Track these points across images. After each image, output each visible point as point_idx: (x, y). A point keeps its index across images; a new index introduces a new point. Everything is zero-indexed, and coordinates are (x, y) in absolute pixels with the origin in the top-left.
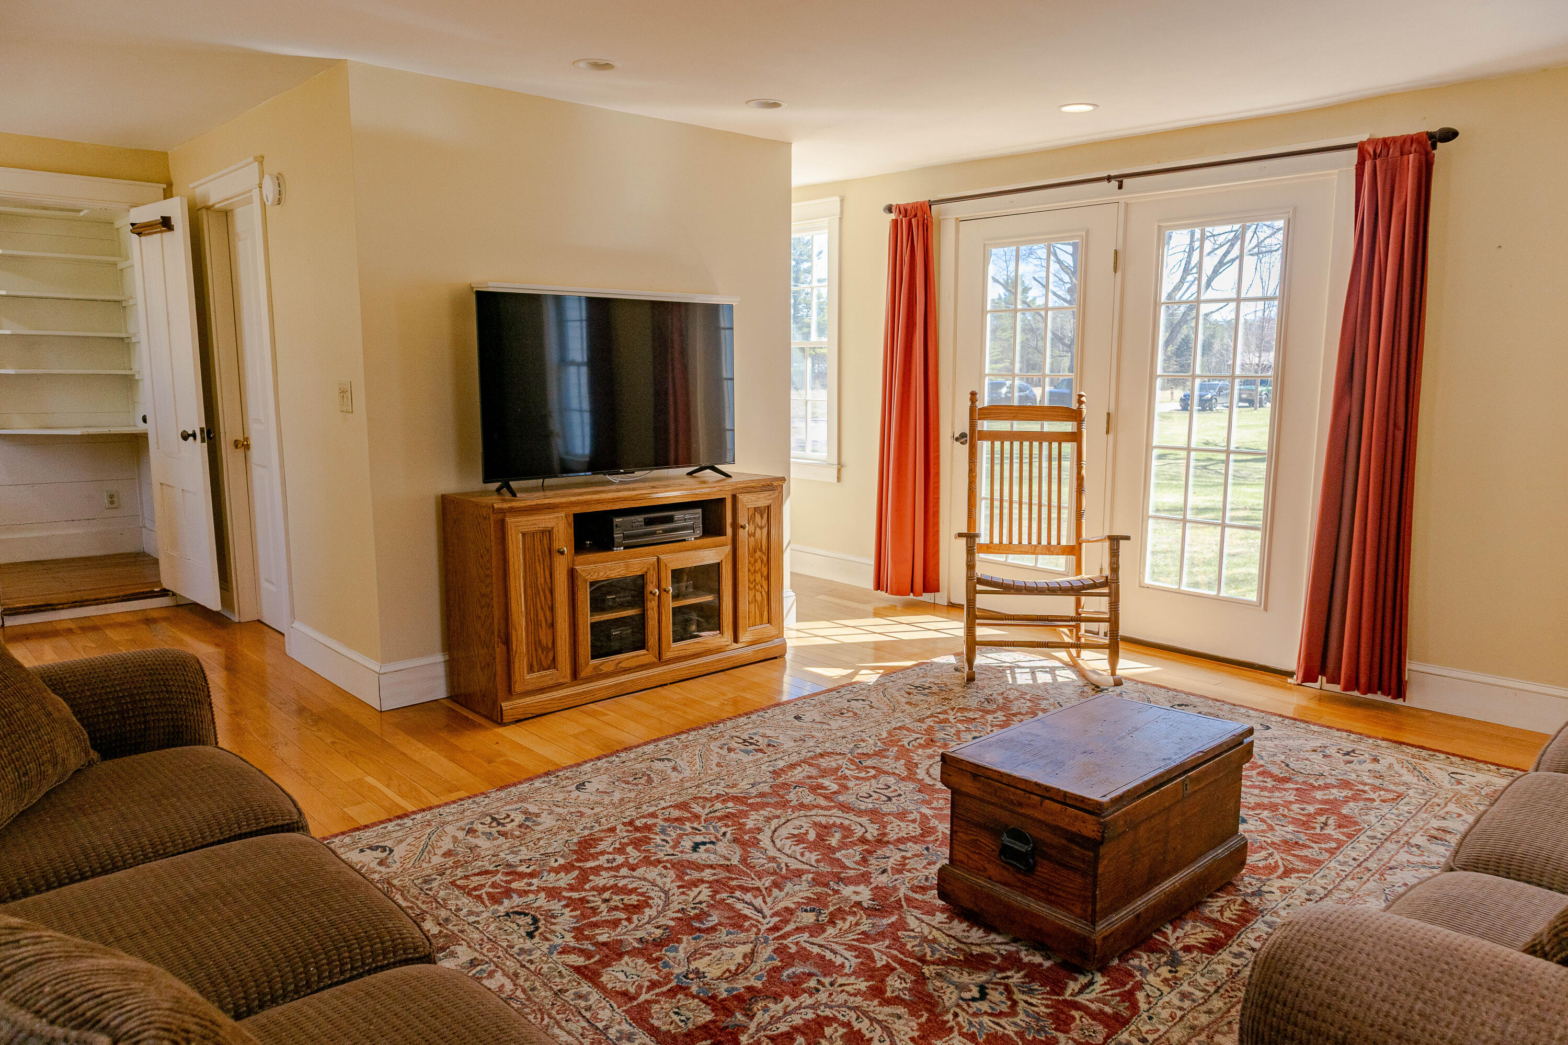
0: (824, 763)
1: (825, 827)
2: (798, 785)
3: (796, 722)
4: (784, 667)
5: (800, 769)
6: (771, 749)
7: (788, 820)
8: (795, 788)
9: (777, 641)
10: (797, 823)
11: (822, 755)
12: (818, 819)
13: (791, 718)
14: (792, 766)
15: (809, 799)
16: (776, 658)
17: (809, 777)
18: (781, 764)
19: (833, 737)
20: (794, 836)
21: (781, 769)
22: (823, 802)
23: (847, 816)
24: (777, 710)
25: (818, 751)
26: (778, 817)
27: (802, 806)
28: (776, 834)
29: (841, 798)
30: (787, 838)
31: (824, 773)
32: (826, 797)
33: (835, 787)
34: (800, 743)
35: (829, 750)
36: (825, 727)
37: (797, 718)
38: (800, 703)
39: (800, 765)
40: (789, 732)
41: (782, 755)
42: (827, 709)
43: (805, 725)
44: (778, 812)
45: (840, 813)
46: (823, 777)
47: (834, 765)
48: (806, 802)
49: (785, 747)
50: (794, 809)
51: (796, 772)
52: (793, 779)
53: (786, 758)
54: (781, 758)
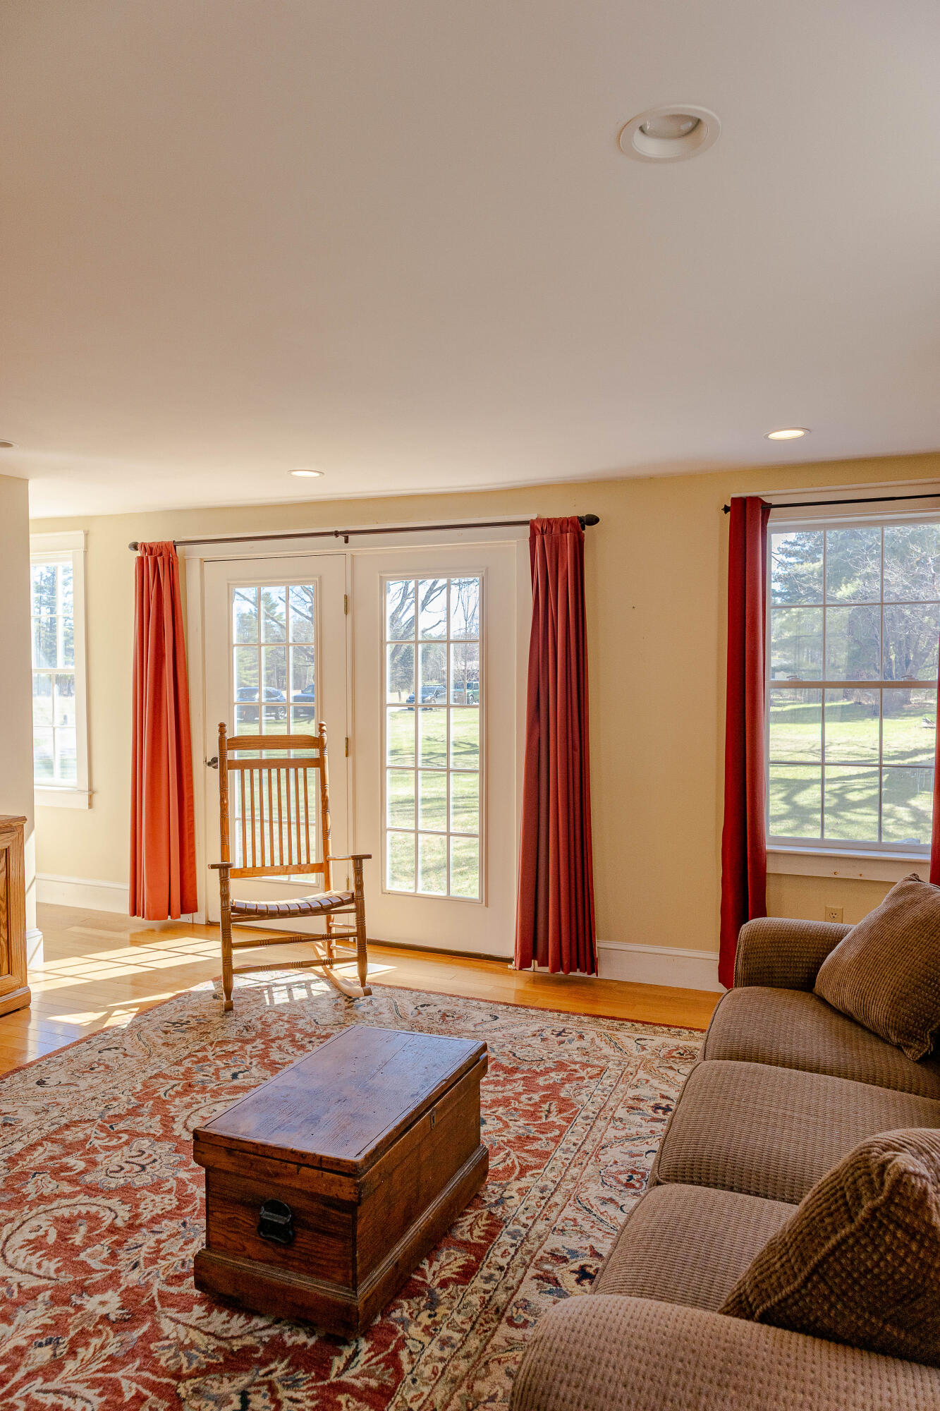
0: (69, 1136)
1: (69, 1222)
2: (39, 1170)
3: (39, 1089)
4: (28, 1019)
5: (40, 1149)
6: (7, 1129)
7: (24, 1222)
8: (34, 1176)
9: (19, 992)
10: (34, 1223)
11: (67, 1127)
12: (58, 1213)
13: (33, 1084)
14: (32, 1147)
15: (49, 1186)
16: (18, 1010)
17: (52, 1158)
18: (18, 1147)
19: (81, 1100)
20: (30, 1242)
21: (19, 1154)
22: (67, 1188)
23: (93, 1200)
24: (17, 1077)
25: (64, 1121)
26: (12, 1220)
27: (42, 1198)
28: (8, 1244)
29: (88, 1178)
30: (22, 1247)
31: (69, 1148)
32: (71, 1181)
33: (81, 1165)
34: (43, 1114)
35: (77, 1118)
36: (73, 1089)
37: (41, 1083)
38: (44, 1064)
39: (41, 1145)
40: (30, 1103)
41: (20, 1134)
42: (75, 1066)
43: (49, 1090)
44: (12, 1214)
45: (85, 1199)
46: (68, 1154)
47: (81, 1136)
48: (46, 1192)
49: (24, 1124)
50: (32, 1204)
51: (36, 1154)
52: (32, 1165)
53: (25, 1138)
54: (19, 1140)
